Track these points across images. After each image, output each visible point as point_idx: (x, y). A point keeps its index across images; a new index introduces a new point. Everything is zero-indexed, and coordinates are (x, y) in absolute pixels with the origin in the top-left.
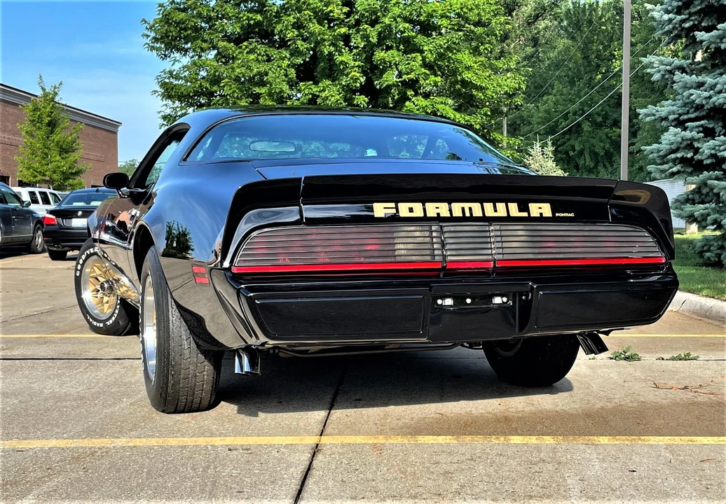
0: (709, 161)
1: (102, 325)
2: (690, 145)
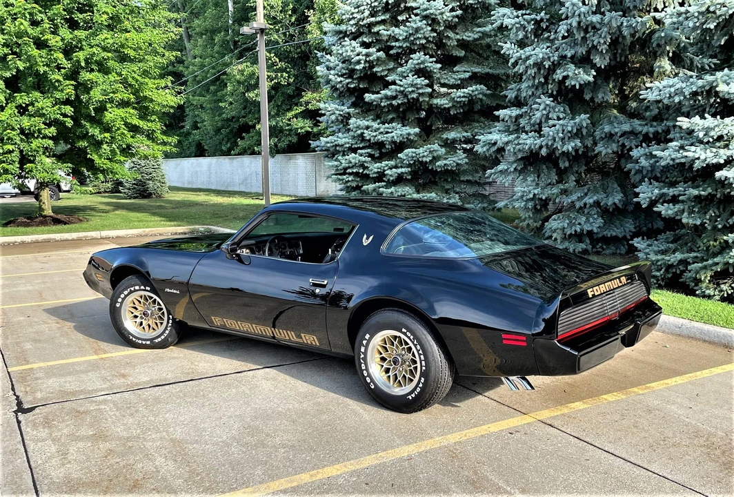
0: (375, 175)
1: (148, 343)
2: (362, 166)
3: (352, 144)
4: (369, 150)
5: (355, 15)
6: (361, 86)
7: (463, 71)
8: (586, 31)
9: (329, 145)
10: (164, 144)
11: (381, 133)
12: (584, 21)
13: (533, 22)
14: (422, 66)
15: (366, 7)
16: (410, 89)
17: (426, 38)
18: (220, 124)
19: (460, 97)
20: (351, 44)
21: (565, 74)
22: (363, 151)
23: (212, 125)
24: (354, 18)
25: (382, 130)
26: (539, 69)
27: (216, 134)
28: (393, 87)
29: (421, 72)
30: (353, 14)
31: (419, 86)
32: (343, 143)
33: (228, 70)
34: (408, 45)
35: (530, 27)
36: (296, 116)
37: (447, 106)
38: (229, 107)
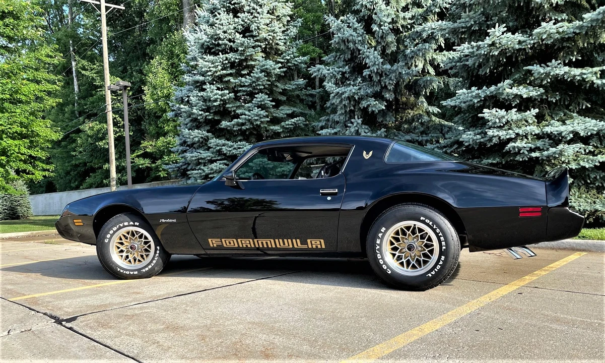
1: (136, 273)
3: (212, 157)
4: (225, 161)
5: (211, 69)
6: (216, 118)
7: (286, 110)
8: (381, 76)
9: (194, 158)
10: (44, 170)
11: (235, 149)
12: (381, 68)
13: (340, 73)
14: (263, 103)
15: (219, 64)
16: (256, 118)
17: (264, 86)
18: (69, 168)
19: (288, 125)
20: (210, 88)
21: (368, 103)
22: (221, 162)
23: (63, 169)
24: (211, 71)
25: (235, 146)
26: (350, 101)
27: (67, 176)
28: (243, 116)
29: (262, 107)
30: (210, 67)
31: (262, 116)
32: (205, 156)
33: (81, 127)
34: (251, 89)
35: (339, 76)
36: (138, 156)
37: (279, 131)
38: (80, 154)
